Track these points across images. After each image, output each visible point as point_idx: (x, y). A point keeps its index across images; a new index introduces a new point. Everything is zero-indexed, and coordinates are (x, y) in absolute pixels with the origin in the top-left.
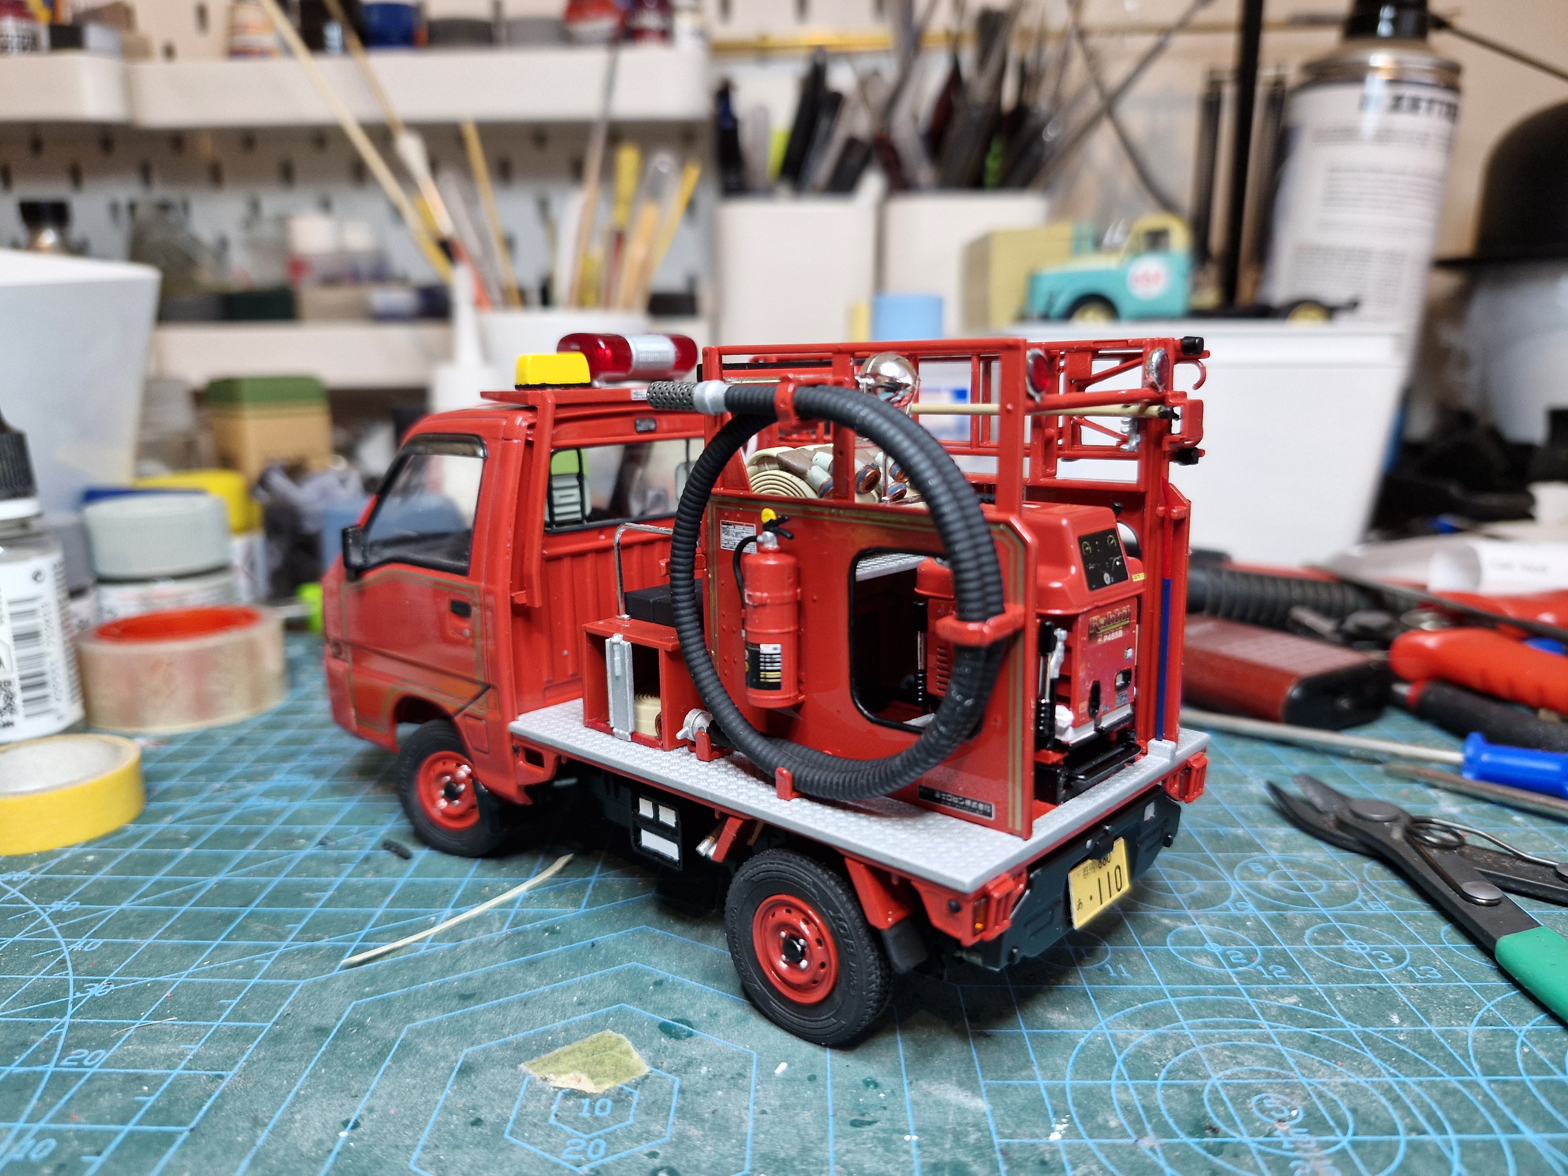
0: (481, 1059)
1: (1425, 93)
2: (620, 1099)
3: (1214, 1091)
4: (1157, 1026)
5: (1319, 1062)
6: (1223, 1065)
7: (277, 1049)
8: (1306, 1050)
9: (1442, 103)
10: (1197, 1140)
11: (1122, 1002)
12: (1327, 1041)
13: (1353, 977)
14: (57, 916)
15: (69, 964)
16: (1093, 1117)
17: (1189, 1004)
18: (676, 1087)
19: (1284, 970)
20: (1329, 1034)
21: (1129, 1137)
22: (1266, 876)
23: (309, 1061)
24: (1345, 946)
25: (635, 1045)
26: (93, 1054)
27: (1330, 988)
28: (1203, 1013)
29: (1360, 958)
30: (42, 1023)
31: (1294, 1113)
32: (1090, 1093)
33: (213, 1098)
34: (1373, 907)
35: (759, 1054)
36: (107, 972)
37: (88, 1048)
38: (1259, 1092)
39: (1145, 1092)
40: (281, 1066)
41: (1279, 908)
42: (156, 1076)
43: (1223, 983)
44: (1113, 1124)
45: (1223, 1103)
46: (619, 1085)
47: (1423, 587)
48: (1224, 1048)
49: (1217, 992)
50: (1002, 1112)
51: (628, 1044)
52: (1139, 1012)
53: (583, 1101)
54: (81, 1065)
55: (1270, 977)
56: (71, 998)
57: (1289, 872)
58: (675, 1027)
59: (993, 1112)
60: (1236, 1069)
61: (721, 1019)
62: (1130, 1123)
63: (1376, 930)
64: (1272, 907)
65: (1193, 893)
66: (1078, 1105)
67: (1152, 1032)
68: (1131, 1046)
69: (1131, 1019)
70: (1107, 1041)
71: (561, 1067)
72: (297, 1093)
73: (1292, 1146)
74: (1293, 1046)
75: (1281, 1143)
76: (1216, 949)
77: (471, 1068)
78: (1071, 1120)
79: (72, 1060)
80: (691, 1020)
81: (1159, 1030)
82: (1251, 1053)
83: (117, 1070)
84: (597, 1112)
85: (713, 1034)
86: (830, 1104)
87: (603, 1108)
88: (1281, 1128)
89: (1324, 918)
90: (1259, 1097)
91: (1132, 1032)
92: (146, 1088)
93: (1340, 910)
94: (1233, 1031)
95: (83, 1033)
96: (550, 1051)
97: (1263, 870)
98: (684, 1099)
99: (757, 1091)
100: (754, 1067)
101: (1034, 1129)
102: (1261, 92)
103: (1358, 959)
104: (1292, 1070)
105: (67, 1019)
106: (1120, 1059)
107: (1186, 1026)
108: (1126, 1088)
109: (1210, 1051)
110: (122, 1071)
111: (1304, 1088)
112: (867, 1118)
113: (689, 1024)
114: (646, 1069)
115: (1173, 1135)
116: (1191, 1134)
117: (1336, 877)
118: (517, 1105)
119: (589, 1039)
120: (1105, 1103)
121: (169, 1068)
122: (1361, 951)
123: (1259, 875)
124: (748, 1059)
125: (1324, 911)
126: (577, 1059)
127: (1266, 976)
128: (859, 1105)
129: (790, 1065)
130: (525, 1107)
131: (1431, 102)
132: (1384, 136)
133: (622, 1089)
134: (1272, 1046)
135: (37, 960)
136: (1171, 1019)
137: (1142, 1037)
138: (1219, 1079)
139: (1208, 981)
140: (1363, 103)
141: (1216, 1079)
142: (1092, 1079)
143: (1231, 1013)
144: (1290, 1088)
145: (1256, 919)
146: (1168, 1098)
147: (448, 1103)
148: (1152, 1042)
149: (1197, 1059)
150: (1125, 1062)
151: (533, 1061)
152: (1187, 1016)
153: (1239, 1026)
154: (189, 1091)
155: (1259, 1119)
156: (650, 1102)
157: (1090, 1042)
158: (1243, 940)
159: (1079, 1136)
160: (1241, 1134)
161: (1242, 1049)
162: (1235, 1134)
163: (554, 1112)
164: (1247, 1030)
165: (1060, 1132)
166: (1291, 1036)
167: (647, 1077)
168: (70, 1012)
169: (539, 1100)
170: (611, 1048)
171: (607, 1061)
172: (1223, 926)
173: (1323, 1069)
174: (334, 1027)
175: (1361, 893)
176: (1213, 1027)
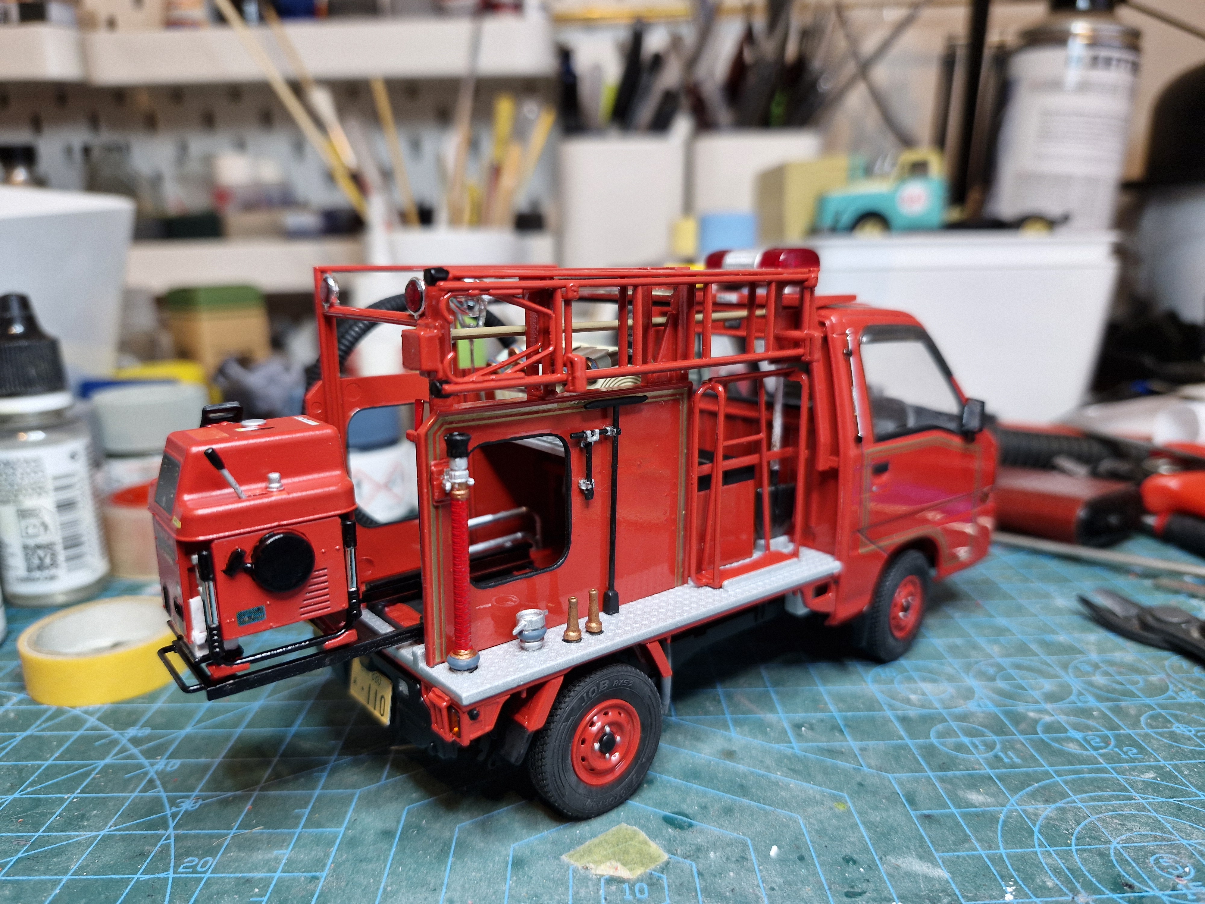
0: (527, 852)
1: (1115, 54)
2: (652, 882)
3: (1118, 854)
4: (1055, 802)
5: (1190, 826)
6: (1116, 832)
7: (354, 851)
8: (1177, 816)
9: (1127, 61)
10: (1121, 895)
11: (1022, 783)
12: (1189, 808)
13: (1190, 755)
14: (135, 741)
15: (158, 783)
16: (1033, 880)
17: (1073, 782)
18: (695, 870)
19: (1135, 751)
20: (1189, 802)
21: (1066, 895)
22: (1094, 675)
23: (385, 860)
24: (1174, 728)
25: (649, 836)
26: (202, 861)
27: (1176, 765)
28: (1087, 789)
29: (1190, 739)
30: (152, 836)
31: (1187, 870)
32: (1022, 858)
33: (316, 896)
34: (1184, 696)
35: (751, 840)
36: (192, 789)
37: (196, 856)
38: (1153, 854)
39: (1066, 856)
40: (364, 866)
41: (1113, 700)
42: (261, 879)
43: (1092, 764)
44: (1050, 884)
45: (1129, 864)
46: (648, 871)
47: (1149, 439)
48: (1112, 817)
49: (1091, 771)
50: (960, 878)
51: (643, 835)
52: (1037, 790)
53: (624, 886)
54: (195, 872)
55: (1126, 757)
56: (169, 812)
57: (1111, 670)
58: (676, 819)
59: (953, 878)
60: (1128, 834)
61: (711, 810)
62: (1063, 883)
63: (1194, 715)
64: (1108, 700)
65: (1043, 690)
66: (1017, 870)
67: (1053, 806)
68: (1041, 818)
69: (1033, 796)
70: (1021, 816)
71: (596, 857)
72: (385, 890)
73: (1195, 898)
74: (1165, 813)
75: (1185, 894)
76: (1078, 735)
77: (522, 861)
78: (1016, 883)
79: (186, 867)
80: (687, 812)
81: (1058, 805)
82: (1134, 820)
83: (228, 875)
84: (638, 895)
85: (709, 824)
86: (823, 879)
87: (641, 891)
88: (1182, 883)
89: (1150, 707)
90: (1154, 857)
91: (1038, 807)
92: (257, 890)
93: (1160, 699)
94: (1115, 803)
95: (188, 843)
96: (582, 844)
97: (1089, 669)
98: (705, 880)
99: (760, 871)
100: (751, 850)
101: (991, 892)
102: (988, 53)
103: (1189, 740)
104: (1172, 834)
105: (171, 831)
106: (1036, 830)
107: (1077, 799)
108: (1050, 855)
109: (1103, 820)
110: (232, 875)
111: (1186, 849)
112: (857, 890)
113: (687, 816)
114: (665, 857)
115: (1101, 893)
116: (1114, 891)
117: (1146, 673)
118: (571, 893)
119: (610, 832)
120: (1037, 867)
121: (269, 871)
122: (1188, 733)
123: (1087, 674)
124: (745, 845)
125: (1147, 701)
126: (606, 850)
127: (1123, 756)
128: (846, 879)
129: (779, 847)
130: (578, 893)
131: (1119, 60)
132: (1083, 87)
133: (651, 874)
134: (1149, 814)
135: (129, 780)
136: (1063, 795)
137: (1047, 811)
138: (1118, 843)
139: (1081, 762)
140: (1067, 61)
141: (1116, 843)
142: (1021, 848)
143: (1107, 788)
144: (1176, 849)
145: (1099, 710)
146: (1084, 861)
147: (513, 892)
148: (1056, 815)
149: (1095, 828)
150: (1040, 832)
151: (572, 852)
152: (1075, 792)
153: (1118, 798)
154: (294, 891)
155: (1162, 876)
156: (678, 884)
157: (1008, 817)
158: (1095, 728)
159: (1026, 896)
160: (1153, 889)
161: (1126, 817)
162: (1148, 889)
163: (603, 897)
164: (1125, 802)
165: (1011, 893)
166: (1161, 805)
167: (668, 863)
168: (172, 824)
169: (587, 887)
170: (631, 839)
171: (631, 851)
172: (1075, 716)
173: (1195, 832)
174: (397, 829)
175: (1171, 687)
176: (1099, 801)
